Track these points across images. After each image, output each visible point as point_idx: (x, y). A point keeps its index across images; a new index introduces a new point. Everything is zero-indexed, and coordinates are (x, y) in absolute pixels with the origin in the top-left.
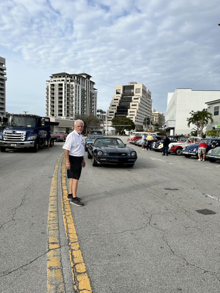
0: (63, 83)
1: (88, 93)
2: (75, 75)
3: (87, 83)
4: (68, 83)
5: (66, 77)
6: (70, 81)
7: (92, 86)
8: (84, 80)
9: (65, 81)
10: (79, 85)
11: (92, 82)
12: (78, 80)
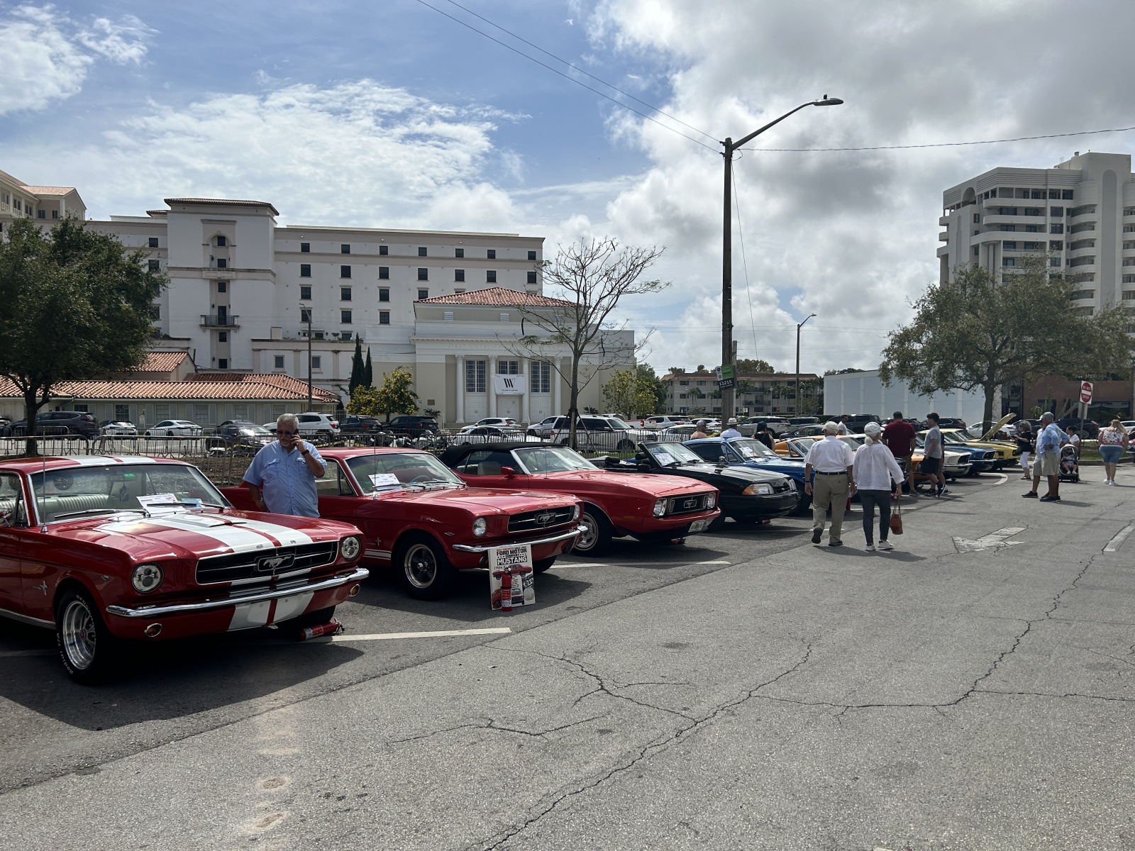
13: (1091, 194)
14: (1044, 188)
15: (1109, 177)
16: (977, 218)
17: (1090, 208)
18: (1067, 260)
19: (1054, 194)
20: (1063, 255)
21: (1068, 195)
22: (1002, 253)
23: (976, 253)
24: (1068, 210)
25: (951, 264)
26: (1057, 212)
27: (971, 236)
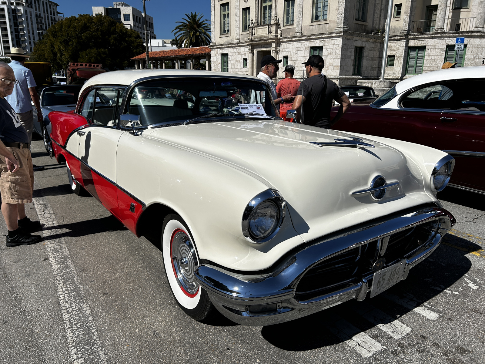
0: (5, 7)
1: (48, 20)
6: (15, 4)
9: (7, 4)
10: (31, 9)
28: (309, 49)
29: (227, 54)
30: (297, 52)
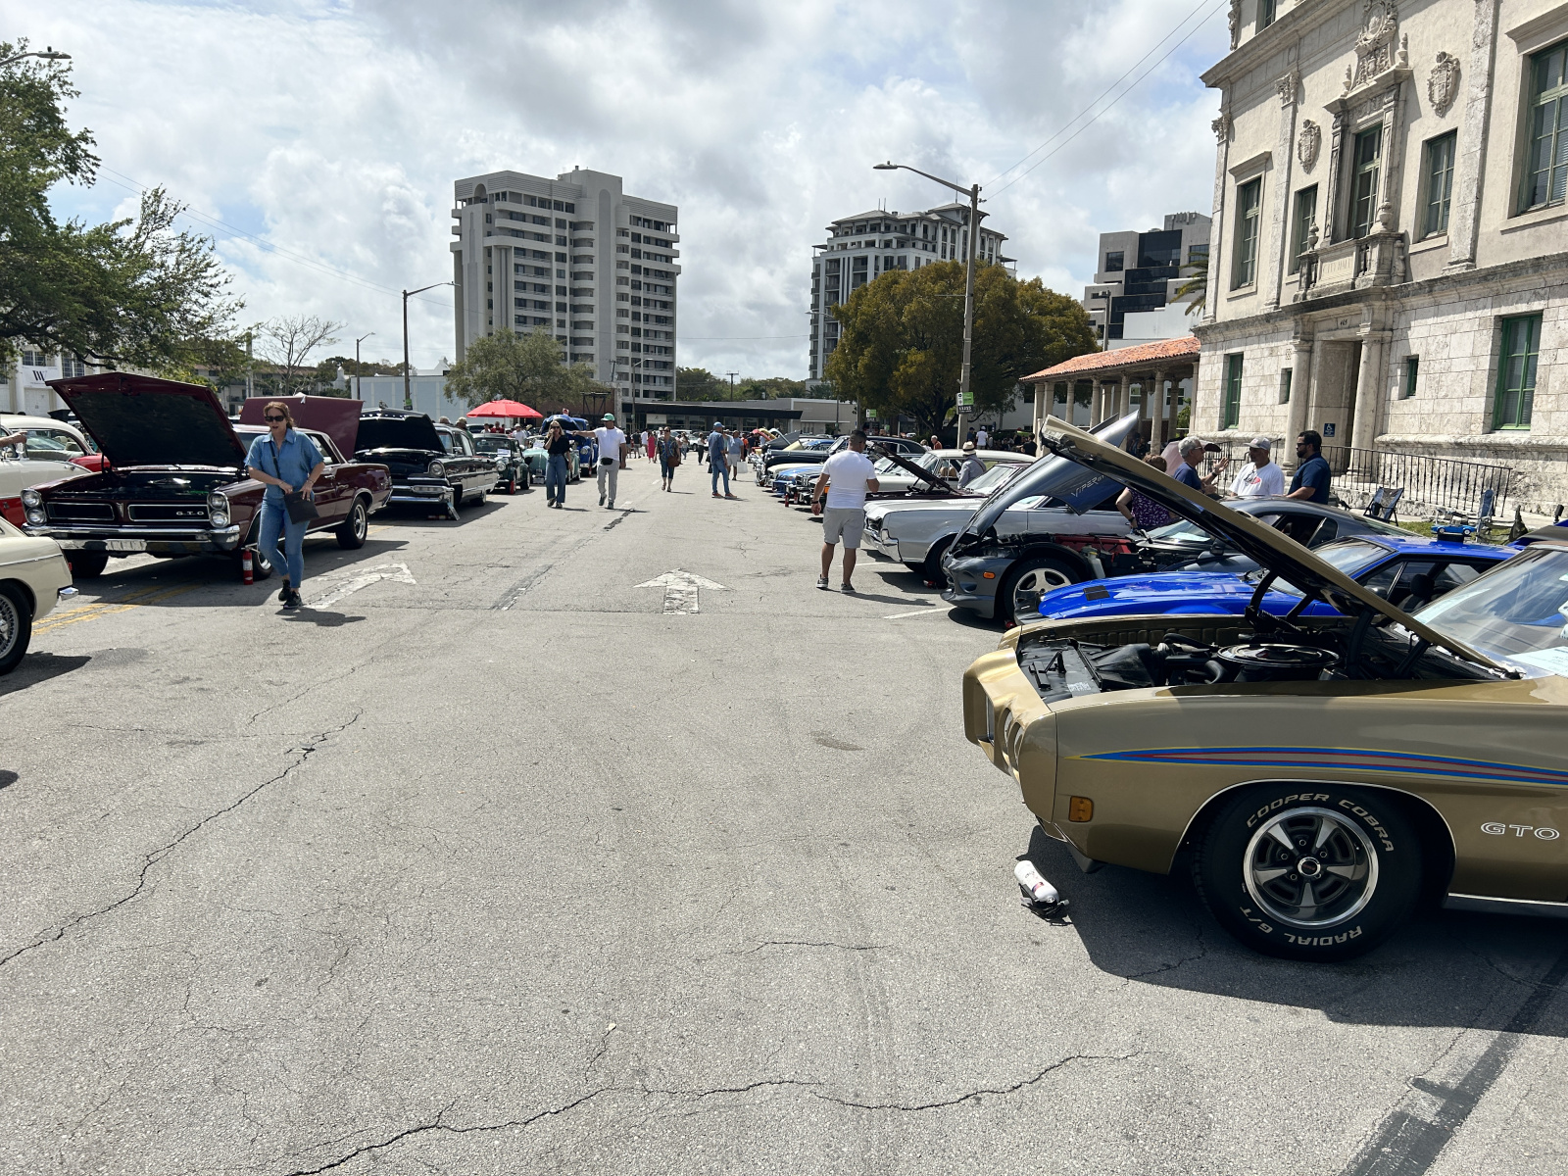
0: (871, 254)
2: (916, 219)
3: (965, 244)
4: (889, 252)
5: (883, 229)
6: (894, 243)
7: (991, 250)
8: (953, 232)
9: (877, 245)
10: (932, 254)
11: (989, 232)
12: (930, 238)
13: (589, 212)
14: (549, 198)
15: (604, 196)
16: (489, 219)
17: (589, 225)
18: (571, 273)
19: (558, 206)
20: (567, 267)
21: (570, 208)
22: (513, 259)
23: (490, 255)
24: (571, 223)
25: (465, 262)
26: (560, 224)
27: (484, 236)
28: (1491, 324)
29: (1241, 356)
30: (1448, 339)
